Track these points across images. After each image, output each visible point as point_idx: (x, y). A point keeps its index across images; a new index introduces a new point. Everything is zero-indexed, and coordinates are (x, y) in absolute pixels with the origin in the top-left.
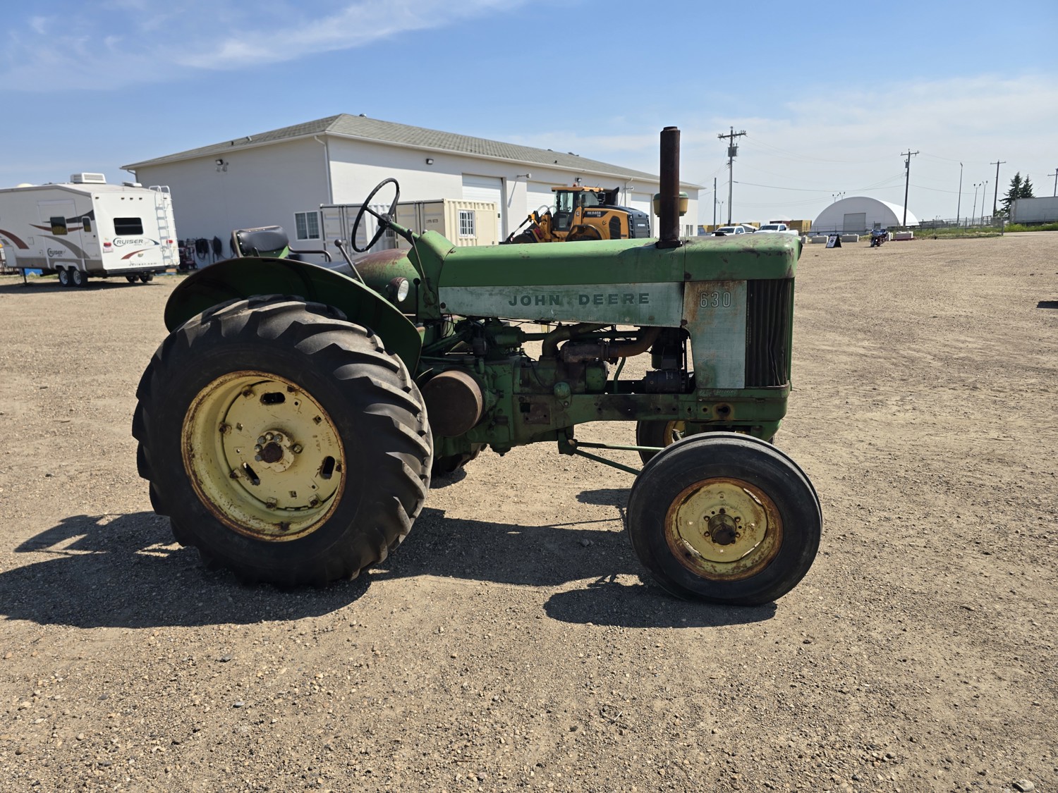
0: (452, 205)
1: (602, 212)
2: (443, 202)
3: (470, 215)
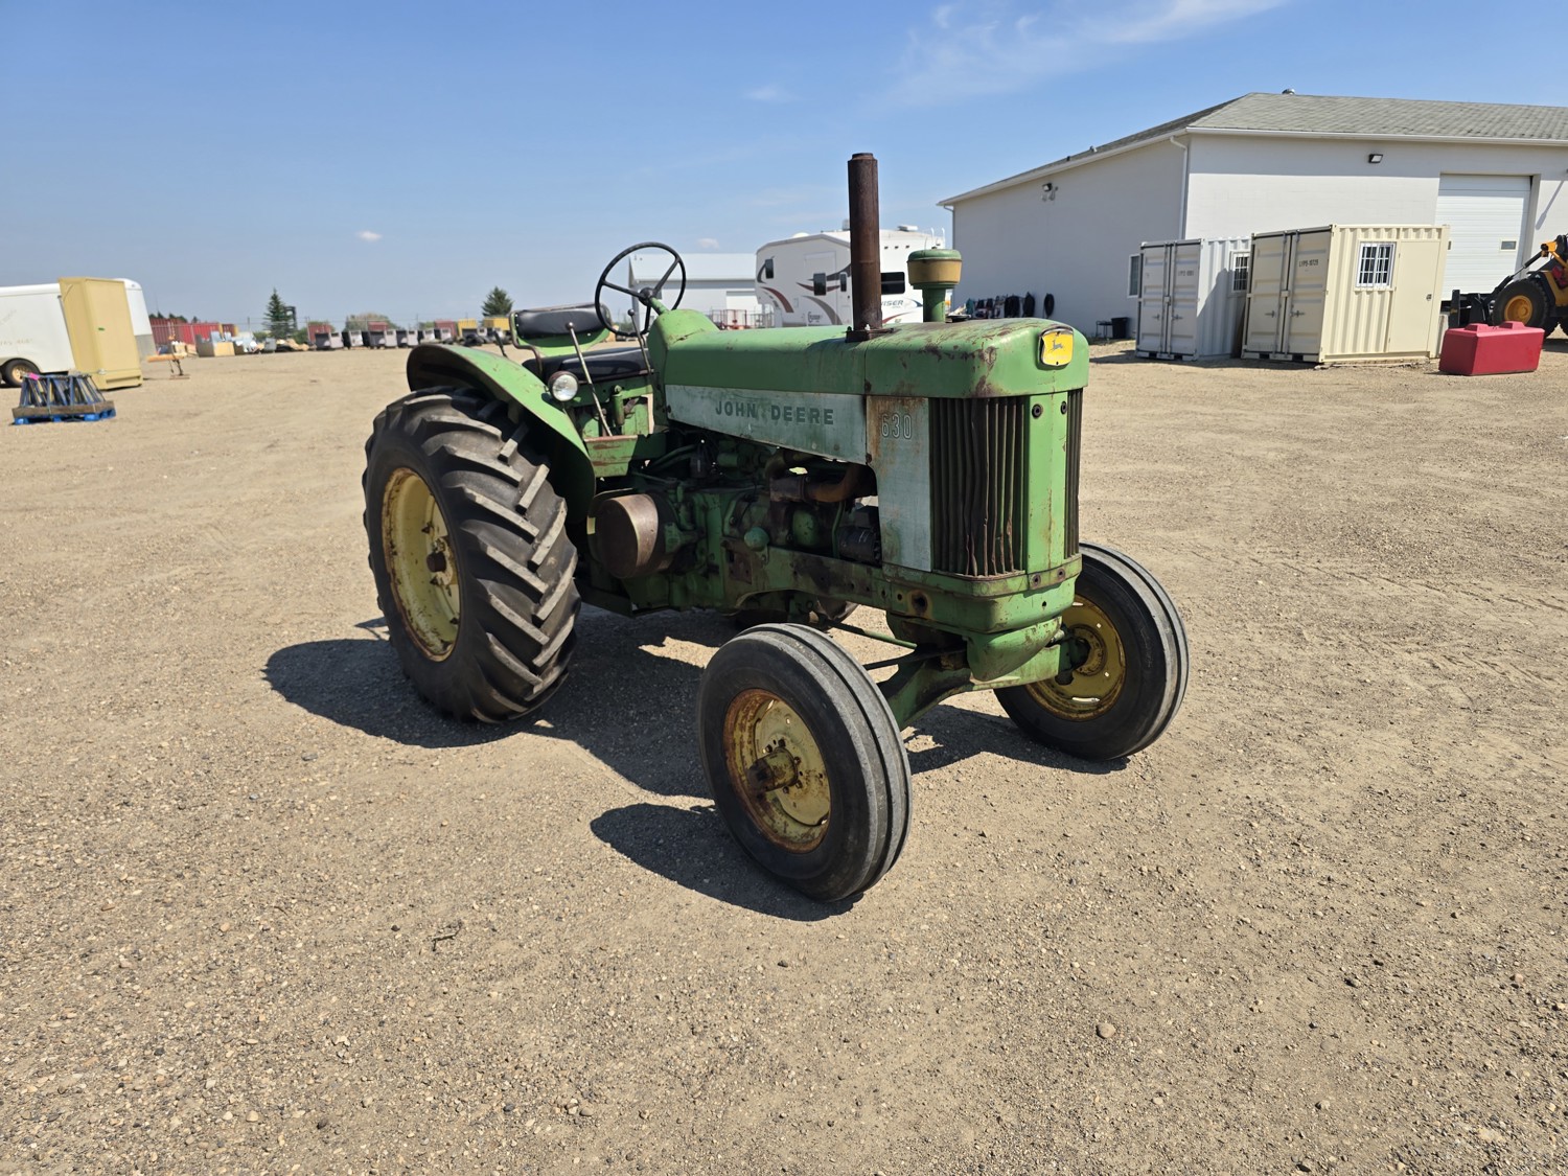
0: (1349, 234)
2: (1330, 230)
3: (1387, 250)
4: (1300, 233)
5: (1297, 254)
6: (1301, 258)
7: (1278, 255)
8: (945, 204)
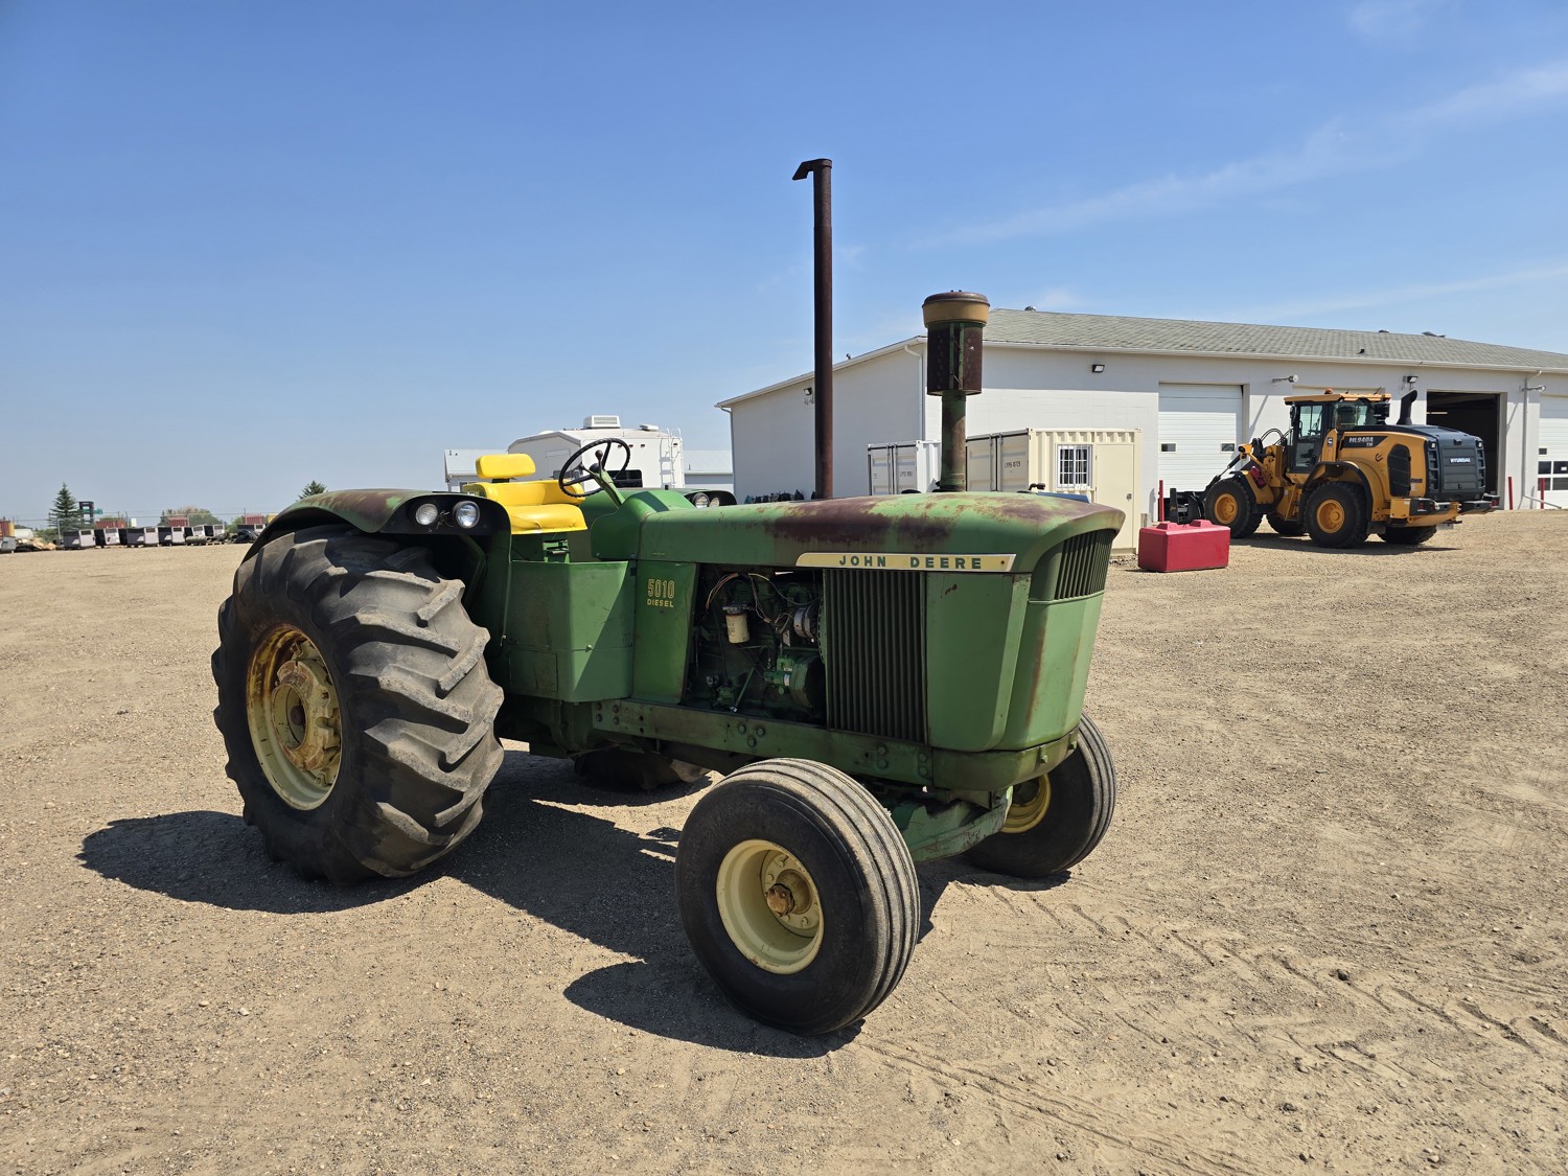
0: (1046, 439)
1: (1374, 437)
2: (1027, 434)
3: (1084, 453)
4: (1003, 437)
5: (1002, 456)
6: (1007, 460)
7: (987, 456)
8: (722, 406)
